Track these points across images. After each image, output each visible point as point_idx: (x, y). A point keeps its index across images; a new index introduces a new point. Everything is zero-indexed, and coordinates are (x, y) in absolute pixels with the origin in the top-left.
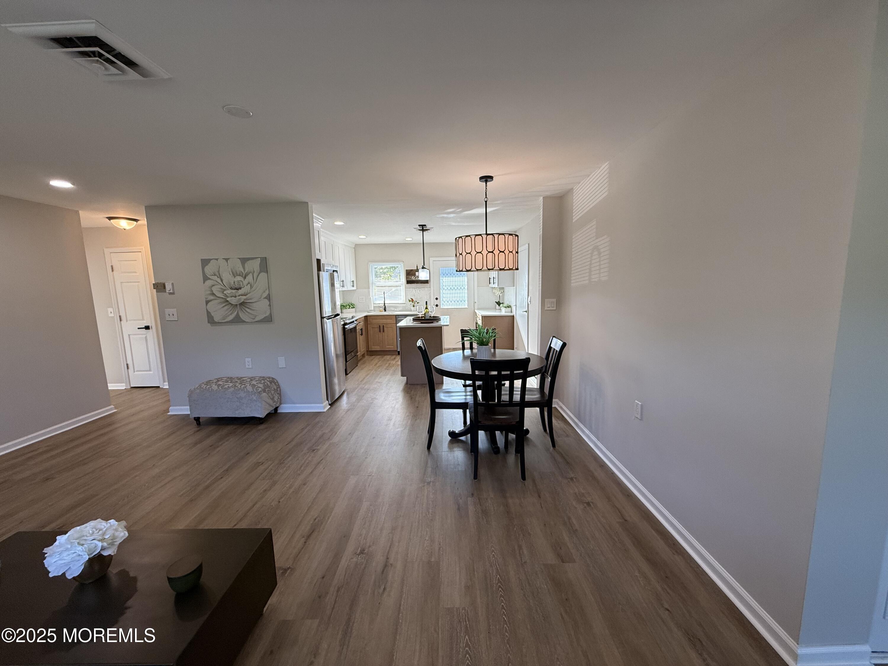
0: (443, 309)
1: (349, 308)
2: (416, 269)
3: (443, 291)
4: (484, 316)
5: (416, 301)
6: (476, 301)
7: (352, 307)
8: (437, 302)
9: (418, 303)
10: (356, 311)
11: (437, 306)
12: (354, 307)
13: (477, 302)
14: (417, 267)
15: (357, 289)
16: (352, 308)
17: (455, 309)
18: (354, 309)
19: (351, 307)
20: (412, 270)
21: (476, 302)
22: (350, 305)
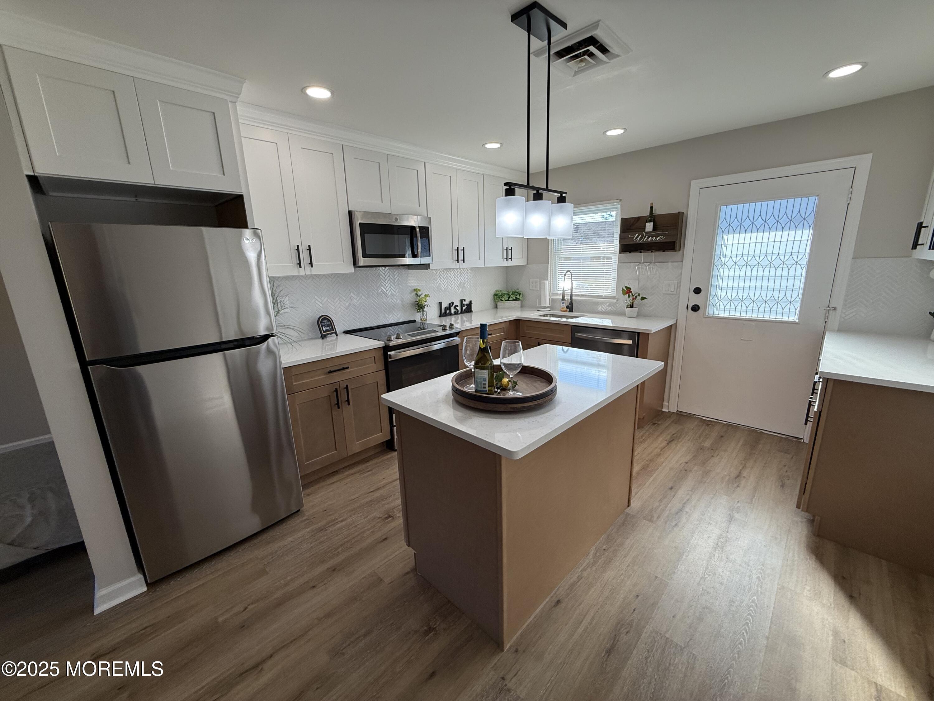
0: (713, 318)
1: (508, 300)
2: (648, 214)
3: (721, 270)
4: (835, 380)
5: (639, 295)
6: (838, 302)
7: (515, 298)
8: (695, 300)
9: (643, 298)
10: (522, 306)
11: (695, 308)
12: (517, 299)
13: (839, 309)
14: (652, 208)
15: (527, 264)
16: (513, 300)
17: (753, 323)
18: (518, 303)
19: (511, 299)
20: (639, 218)
21: (835, 309)
22: (511, 294)
